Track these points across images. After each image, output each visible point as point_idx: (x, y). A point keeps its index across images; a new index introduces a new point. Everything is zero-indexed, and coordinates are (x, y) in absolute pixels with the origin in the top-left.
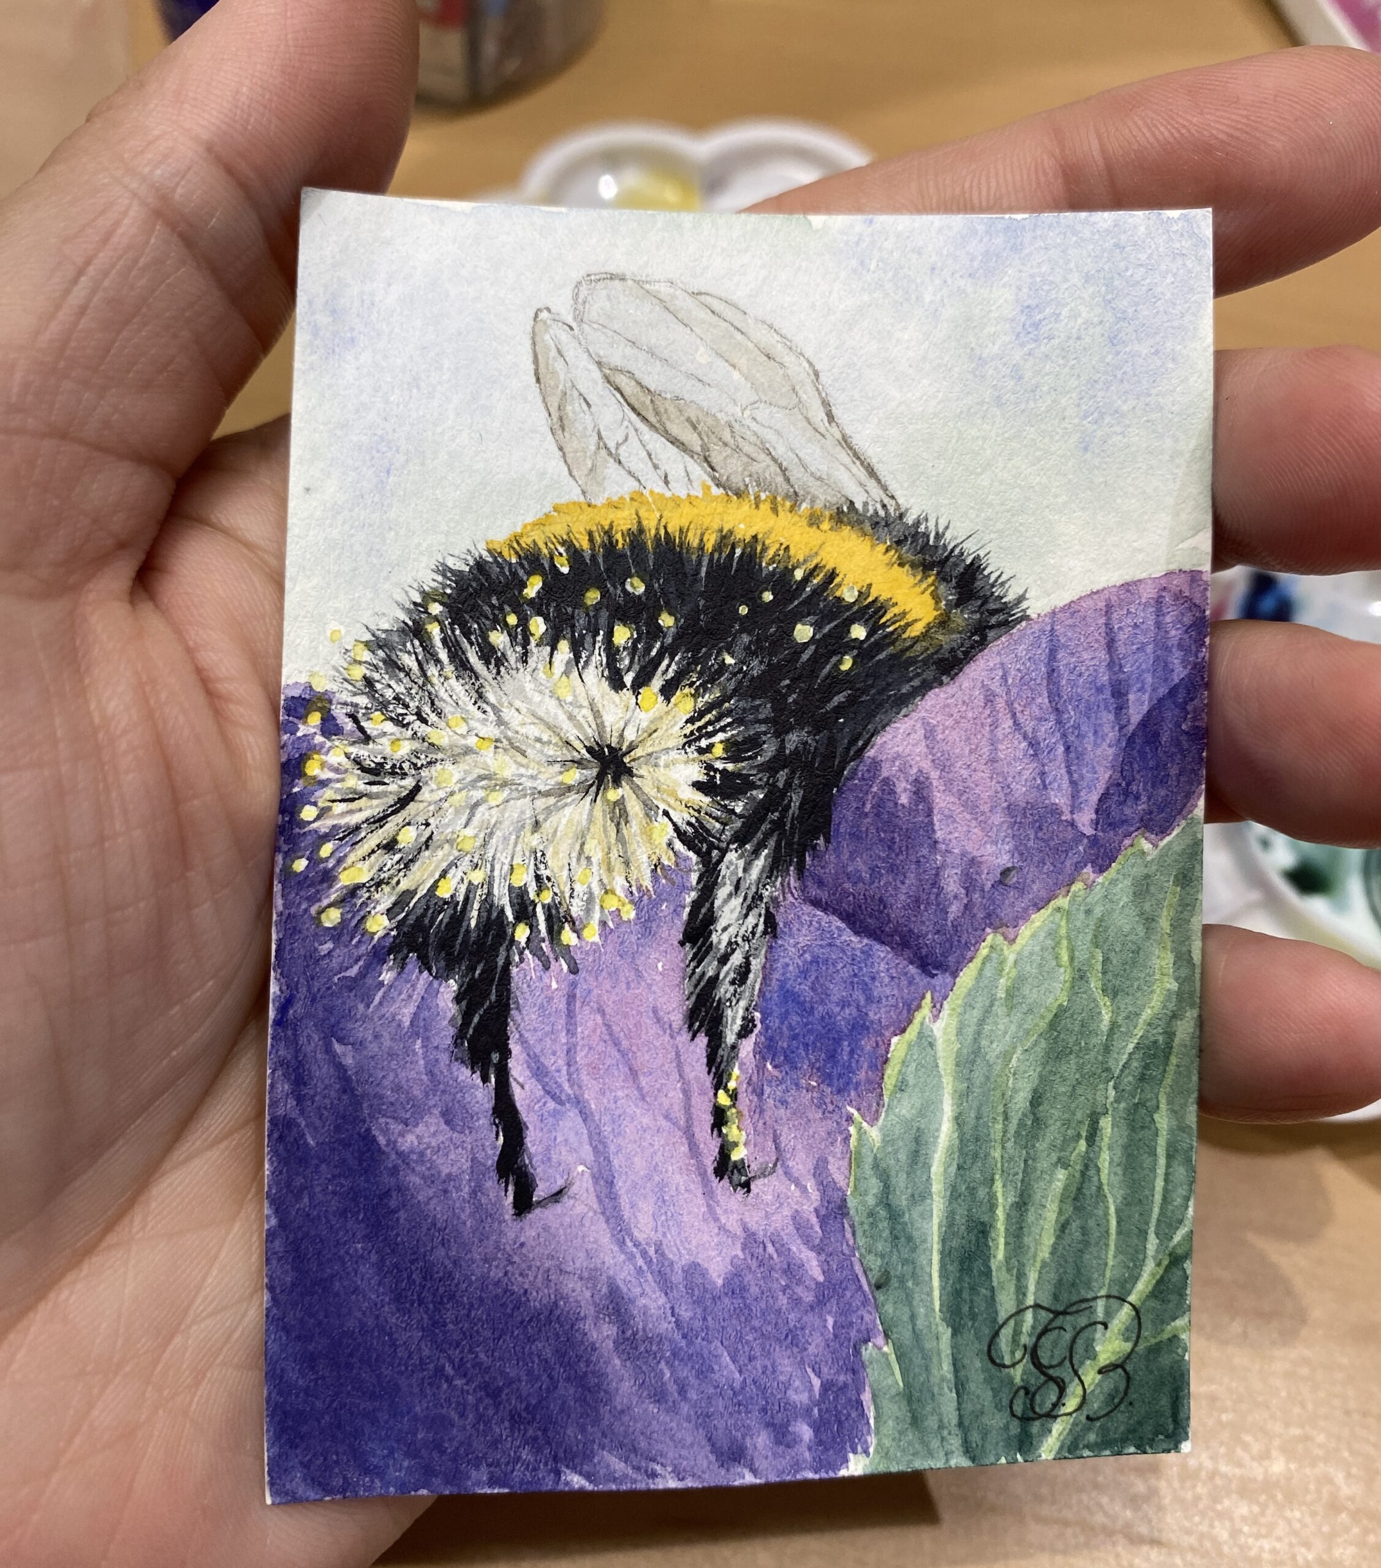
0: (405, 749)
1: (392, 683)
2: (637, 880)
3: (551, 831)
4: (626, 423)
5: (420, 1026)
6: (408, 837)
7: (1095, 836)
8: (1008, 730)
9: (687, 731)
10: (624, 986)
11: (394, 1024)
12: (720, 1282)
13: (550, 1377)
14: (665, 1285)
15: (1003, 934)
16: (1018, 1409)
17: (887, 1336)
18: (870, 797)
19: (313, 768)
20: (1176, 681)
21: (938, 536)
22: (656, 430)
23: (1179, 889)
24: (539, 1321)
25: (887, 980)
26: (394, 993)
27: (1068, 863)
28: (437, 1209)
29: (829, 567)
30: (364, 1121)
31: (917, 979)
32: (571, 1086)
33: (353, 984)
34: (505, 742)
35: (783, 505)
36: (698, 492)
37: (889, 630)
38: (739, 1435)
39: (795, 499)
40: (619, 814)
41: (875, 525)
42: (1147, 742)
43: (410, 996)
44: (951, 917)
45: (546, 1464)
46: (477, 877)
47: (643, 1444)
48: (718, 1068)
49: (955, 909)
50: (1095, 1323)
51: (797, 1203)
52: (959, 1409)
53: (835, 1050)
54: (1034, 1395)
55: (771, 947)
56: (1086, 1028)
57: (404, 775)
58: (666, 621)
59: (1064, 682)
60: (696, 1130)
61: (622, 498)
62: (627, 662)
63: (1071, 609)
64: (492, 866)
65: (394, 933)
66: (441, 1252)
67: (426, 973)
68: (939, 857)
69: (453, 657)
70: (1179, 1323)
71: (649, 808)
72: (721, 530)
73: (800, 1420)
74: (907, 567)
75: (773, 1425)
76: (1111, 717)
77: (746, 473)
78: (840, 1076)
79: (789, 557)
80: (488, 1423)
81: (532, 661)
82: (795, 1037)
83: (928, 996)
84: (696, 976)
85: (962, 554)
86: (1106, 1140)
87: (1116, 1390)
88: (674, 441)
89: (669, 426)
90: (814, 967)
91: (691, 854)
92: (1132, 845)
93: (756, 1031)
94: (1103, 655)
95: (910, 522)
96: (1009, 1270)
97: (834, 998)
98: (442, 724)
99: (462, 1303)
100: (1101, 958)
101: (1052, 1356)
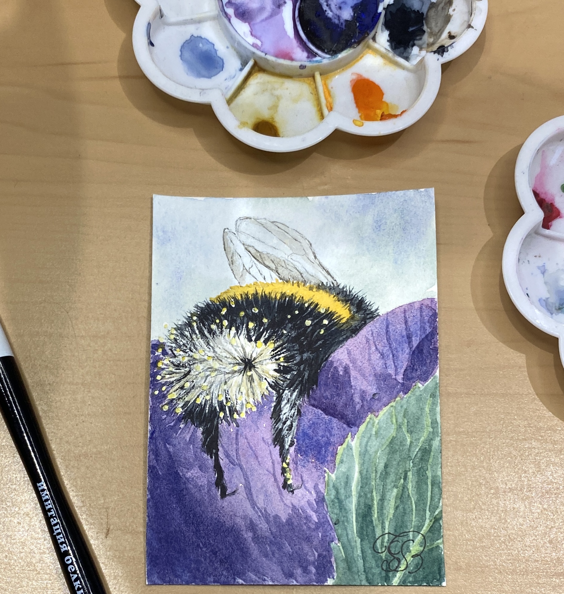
0: (186, 359)
1: (182, 340)
2: (257, 399)
3: (230, 384)
4: (252, 262)
5: (192, 440)
6: (187, 385)
7: (403, 383)
8: (374, 351)
9: (272, 354)
10: (253, 431)
11: (184, 440)
12: (284, 521)
13: (232, 548)
14: (268, 522)
15: (374, 414)
16: (384, 567)
17: (339, 540)
18: (330, 373)
19: (160, 365)
20: (428, 333)
21: (350, 292)
22: (261, 263)
23: (431, 399)
24: (229, 531)
25: (336, 429)
26: (184, 431)
27: (395, 391)
28: (197, 495)
29: (316, 302)
30: (176, 468)
31: (346, 428)
32: (238, 460)
33: (172, 428)
34: (216, 358)
35: (301, 284)
36: (275, 281)
37: (335, 321)
38: (292, 569)
39: (305, 283)
40: (251, 379)
41: (330, 289)
42: (419, 352)
43: (189, 432)
44: (357, 409)
45: (231, 576)
46: (208, 398)
47: (261, 570)
48: (283, 456)
49: (358, 407)
50: (410, 540)
51: (309, 497)
52: (364, 566)
53: (320, 451)
54: (389, 563)
55: (299, 419)
56: (402, 444)
57: (186, 367)
58: (265, 320)
59: (391, 335)
60: (276, 474)
61: (251, 284)
62: (253, 333)
63: (393, 312)
64: (212, 394)
65: (184, 413)
66: (199, 508)
67: (193, 426)
68: (353, 391)
69: (200, 332)
70: (439, 541)
71: (260, 377)
72: (282, 293)
73: (311, 566)
74: (340, 301)
75: (303, 567)
76: (407, 345)
77: (290, 275)
78: (322, 459)
79: (303, 300)
80: (213, 563)
81: (224, 333)
82: (307, 447)
83: (350, 434)
84: (276, 428)
85: (358, 297)
86: (410, 480)
87: (419, 563)
88: (267, 267)
89: (265, 262)
90: (313, 425)
91: (274, 391)
92: (415, 385)
93: (295, 445)
94: (404, 326)
95: (341, 288)
96: (379, 521)
97: (319, 435)
98: (197, 352)
99: (205, 525)
100: (406, 421)
101: (395, 550)
